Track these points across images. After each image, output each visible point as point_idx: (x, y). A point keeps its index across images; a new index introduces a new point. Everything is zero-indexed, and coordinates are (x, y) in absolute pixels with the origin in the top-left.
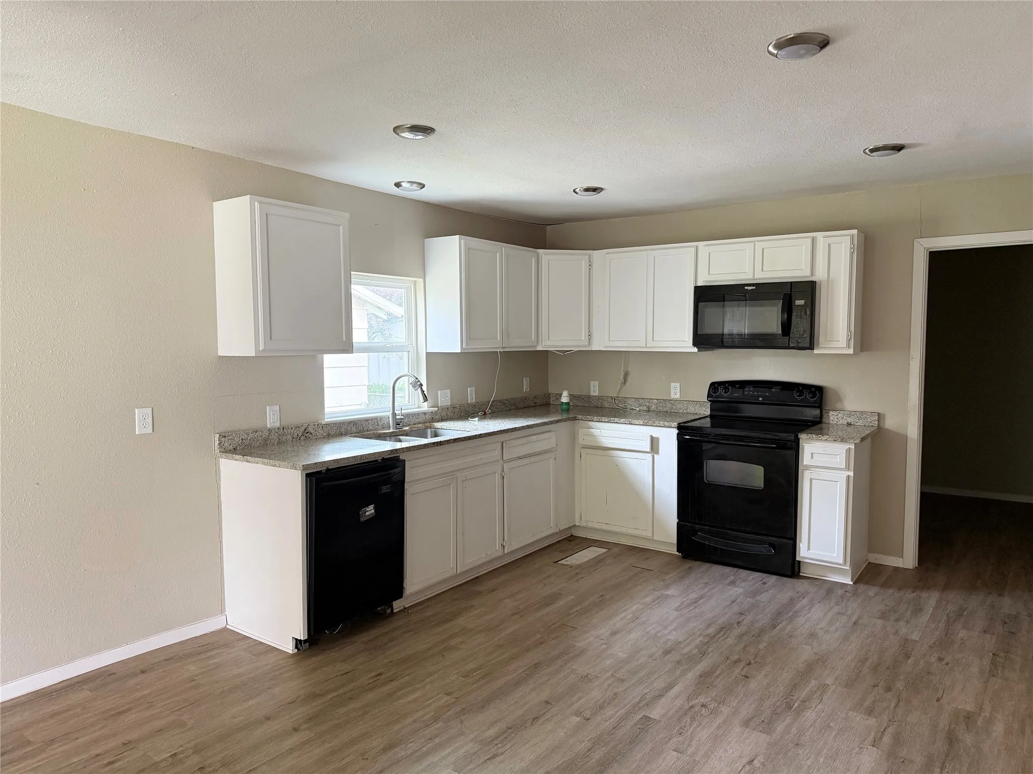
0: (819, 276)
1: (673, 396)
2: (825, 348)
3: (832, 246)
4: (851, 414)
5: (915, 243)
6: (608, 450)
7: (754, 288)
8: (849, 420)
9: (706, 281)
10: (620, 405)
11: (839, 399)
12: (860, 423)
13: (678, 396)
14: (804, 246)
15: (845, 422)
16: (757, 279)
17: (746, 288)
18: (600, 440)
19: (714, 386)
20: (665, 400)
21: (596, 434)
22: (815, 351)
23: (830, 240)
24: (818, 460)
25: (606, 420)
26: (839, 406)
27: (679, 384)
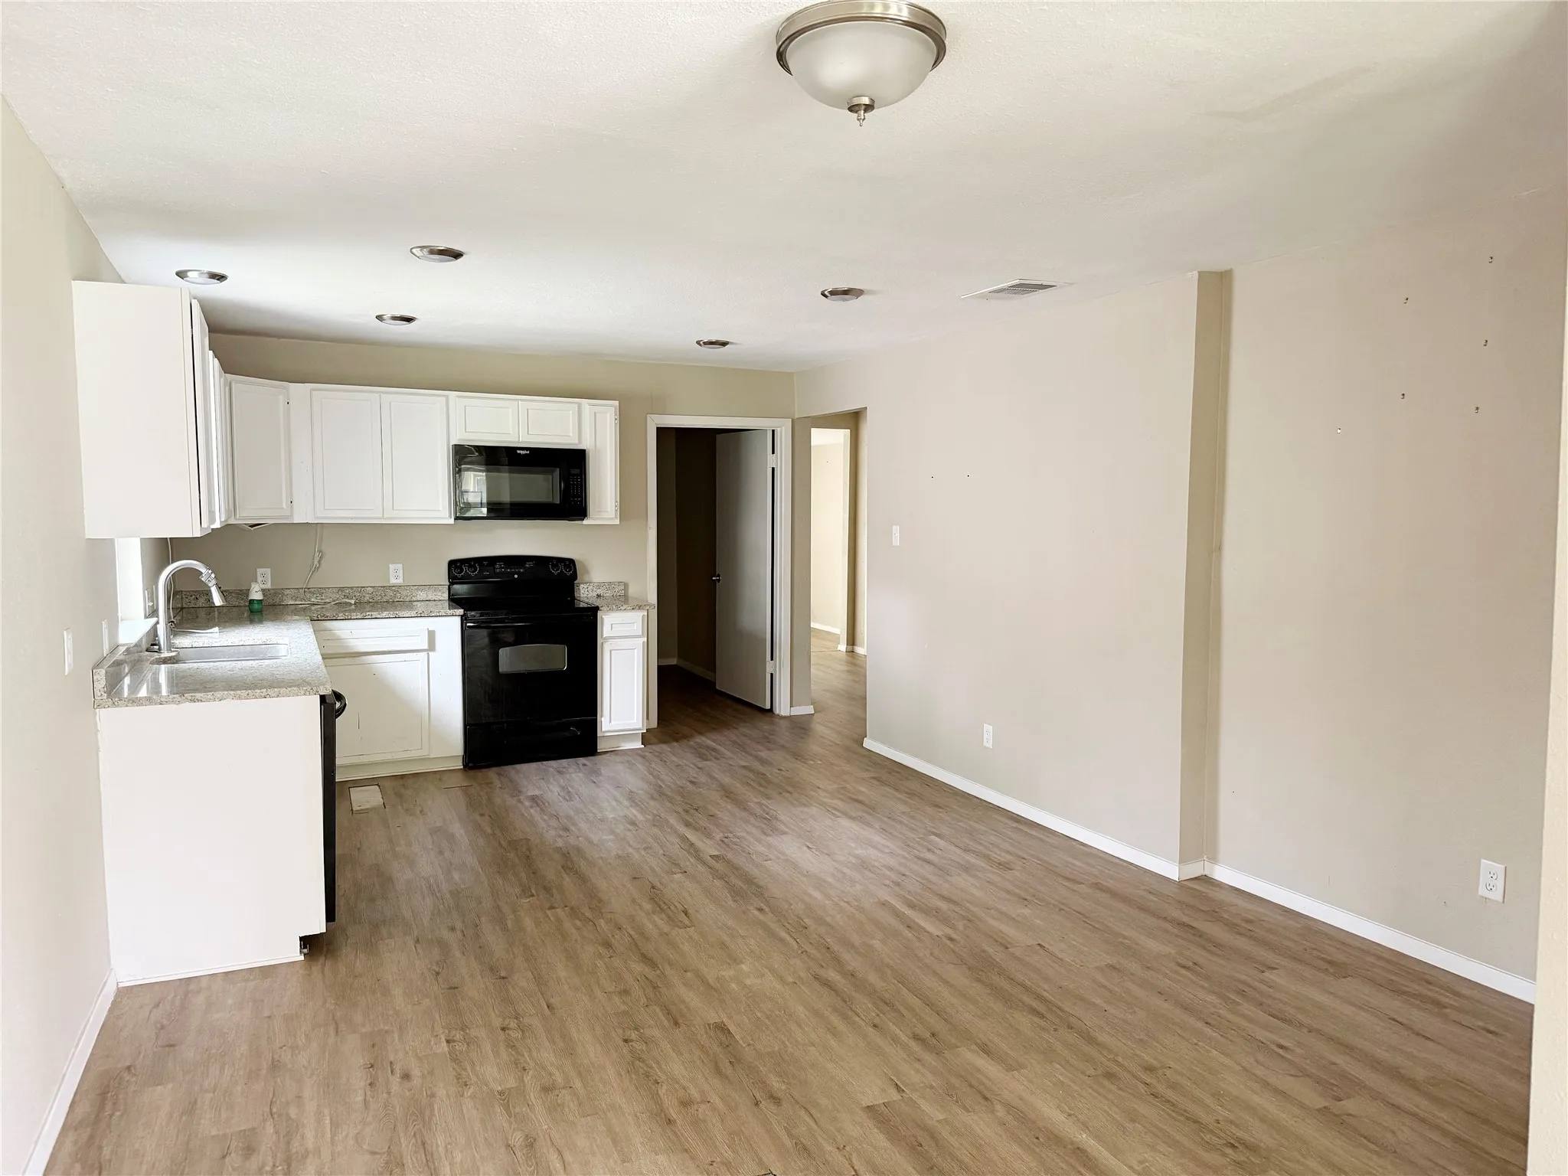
0: (584, 444)
1: (393, 581)
2: (594, 519)
3: (597, 415)
4: (599, 585)
5: (648, 418)
6: (358, 657)
7: (528, 452)
8: (599, 592)
9: (459, 440)
10: (313, 600)
11: (587, 572)
12: (609, 594)
13: (400, 581)
14: (571, 412)
15: (595, 594)
16: (522, 442)
17: (518, 452)
18: (351, 644)
19: (453, 564)
20: (384, 587)
21: (343, 636)
22: (585, 522)
23: (597, 409)
24: (618, 631)
25: (358, 617)
26: (586, 579)
27: (401, 565)
